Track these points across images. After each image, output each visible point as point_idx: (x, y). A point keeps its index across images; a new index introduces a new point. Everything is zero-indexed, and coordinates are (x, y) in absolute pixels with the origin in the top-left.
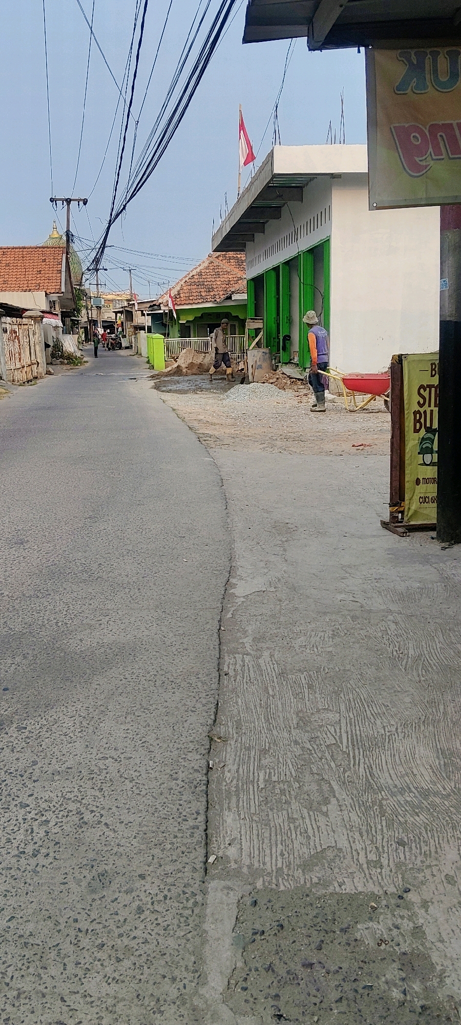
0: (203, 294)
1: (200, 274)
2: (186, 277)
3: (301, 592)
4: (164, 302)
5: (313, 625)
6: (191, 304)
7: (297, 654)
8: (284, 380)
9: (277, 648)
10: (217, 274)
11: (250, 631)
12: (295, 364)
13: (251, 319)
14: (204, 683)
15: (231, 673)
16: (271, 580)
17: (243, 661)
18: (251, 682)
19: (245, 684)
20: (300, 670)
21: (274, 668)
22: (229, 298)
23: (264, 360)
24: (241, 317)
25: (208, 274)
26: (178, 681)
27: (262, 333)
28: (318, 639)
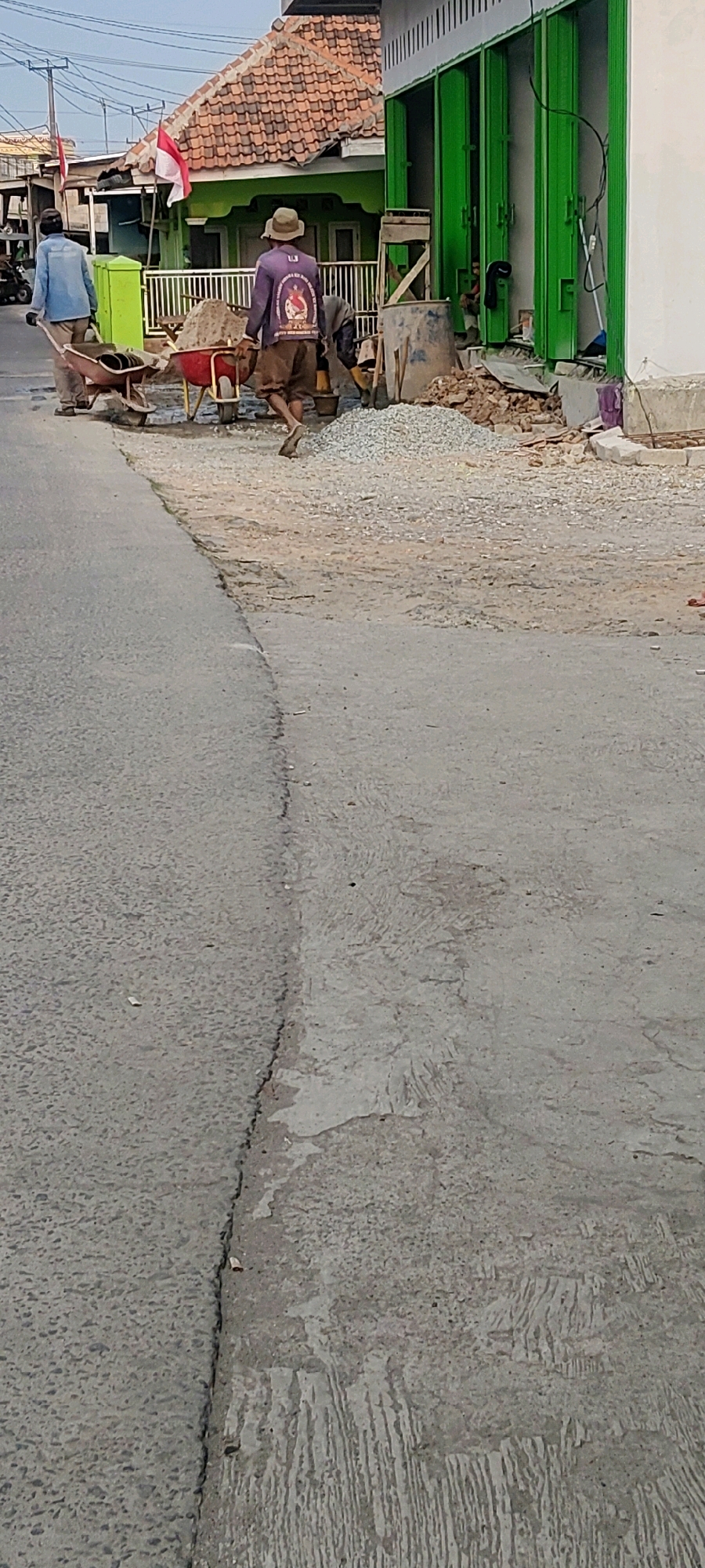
0: (258, 140)
1: (248, 80)
2: (205, 89)
3: (507, 1120)
4: (142, 162)
5: (542, 1251)
6: (223, 169)
7: (482, 1365)
8: (491, 398)
9: (414, 1341)
10: (297, 79)
11: (324, 1273)
12: (522, 347)
13: (396, 213)
14: (148, 1491)
15: (249, 1446)
16: (407, 1074)
17: (294, 1393)
18: (314, 1483)
19: (293, 1491)
20: (486, 1433)
21: (397, 1425)
22: (333, 151)
23: (433, 337)
24: (368, 208)
25: (272, 80)
26: (57, 1481)
27: (426, 256)
28: (555, 1306)
